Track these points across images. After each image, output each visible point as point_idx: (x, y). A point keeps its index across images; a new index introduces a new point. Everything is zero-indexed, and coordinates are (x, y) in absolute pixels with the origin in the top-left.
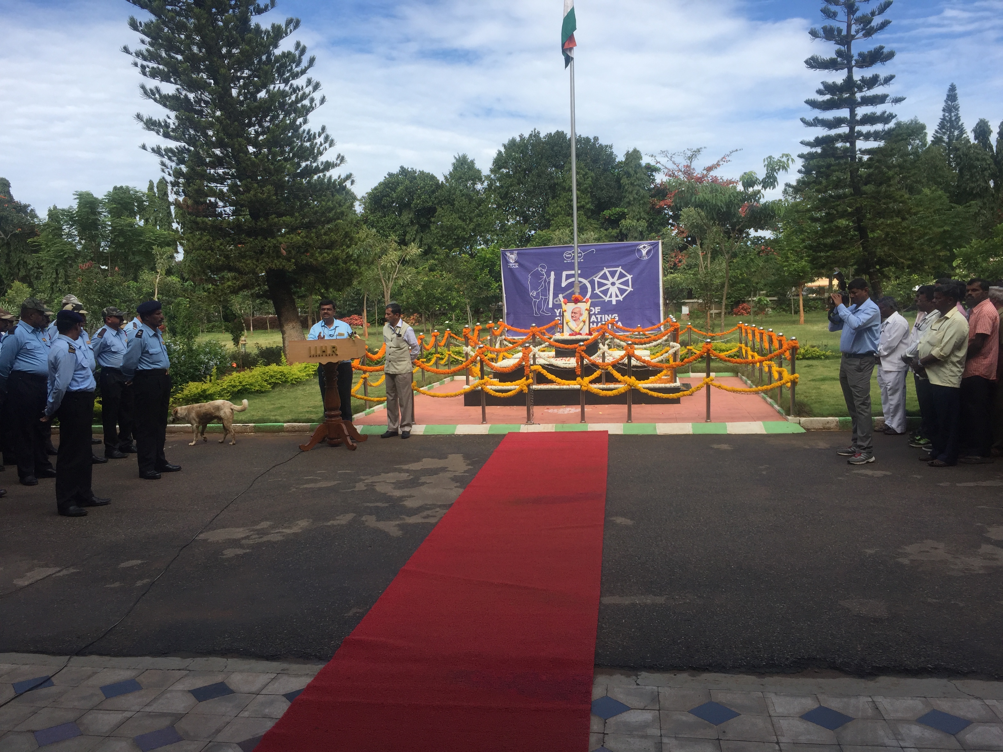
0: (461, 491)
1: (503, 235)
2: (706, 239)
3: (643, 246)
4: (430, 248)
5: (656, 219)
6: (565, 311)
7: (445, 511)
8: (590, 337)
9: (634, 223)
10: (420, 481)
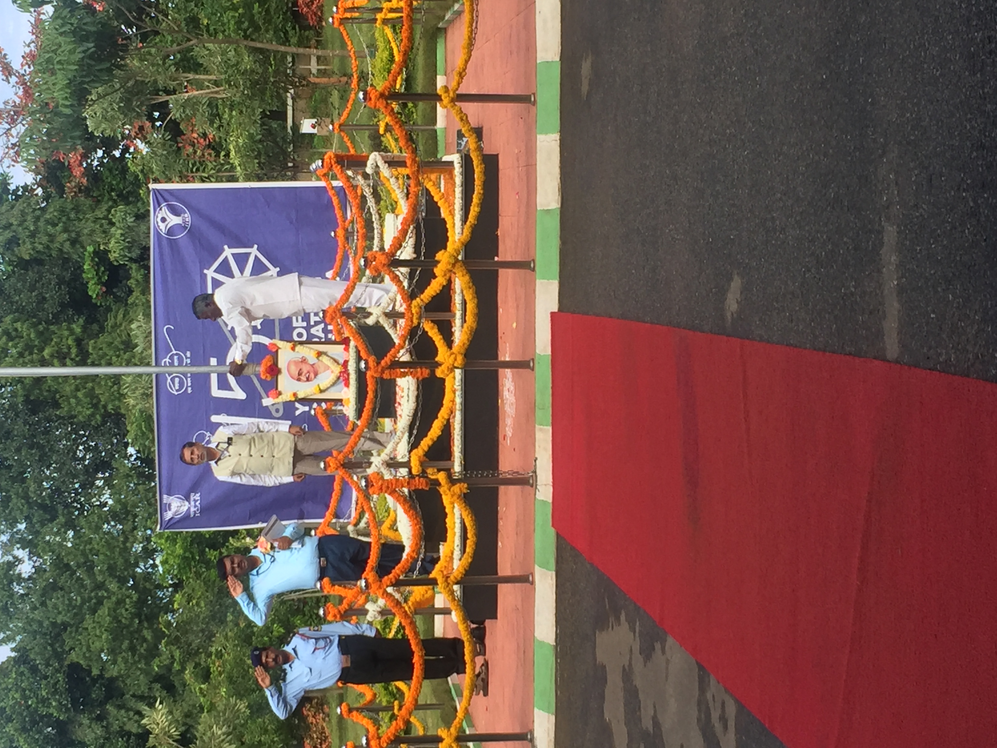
0: (670, 641)
1: (135, 516)
2: (155, 81)
3: (160, 224)
4: (158, 678)
5: (111, 185)
6: (295, 395)
7: (713, 681)
8: (352, 344)
9: (116, 232)
10: (651, 730)
